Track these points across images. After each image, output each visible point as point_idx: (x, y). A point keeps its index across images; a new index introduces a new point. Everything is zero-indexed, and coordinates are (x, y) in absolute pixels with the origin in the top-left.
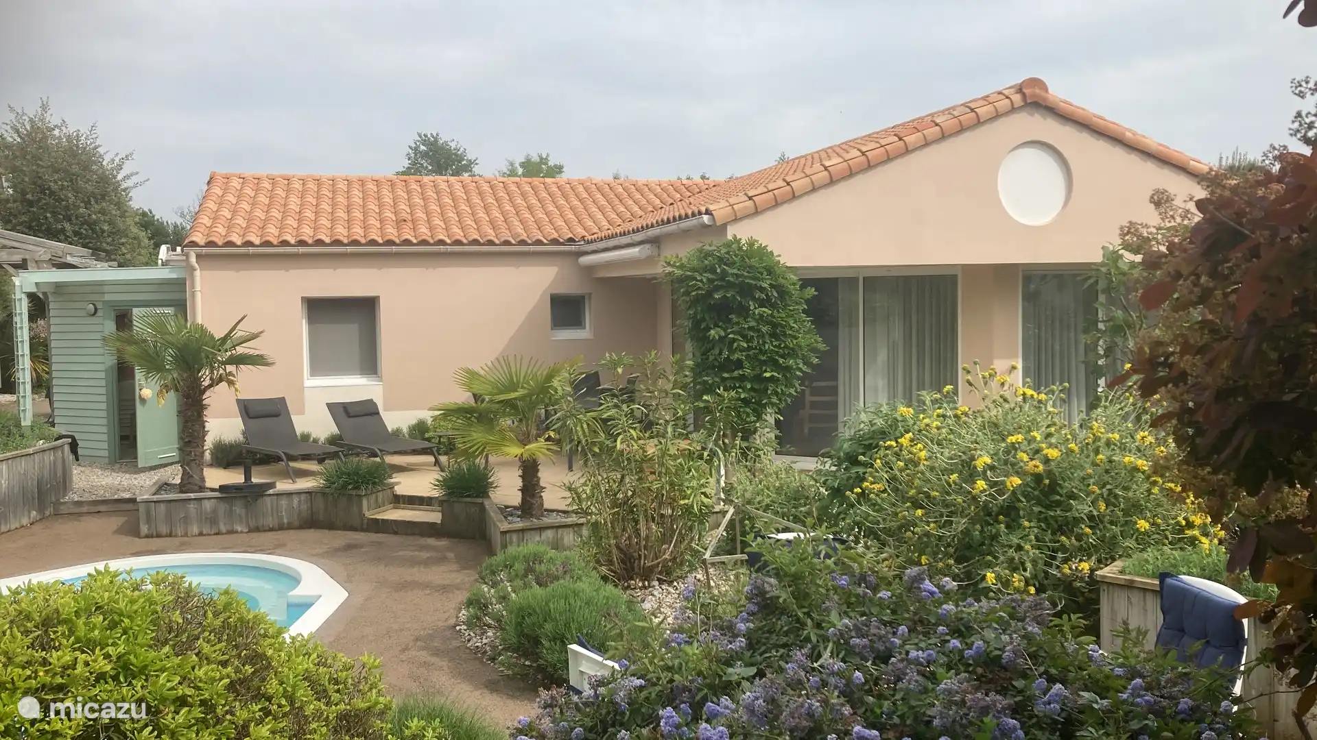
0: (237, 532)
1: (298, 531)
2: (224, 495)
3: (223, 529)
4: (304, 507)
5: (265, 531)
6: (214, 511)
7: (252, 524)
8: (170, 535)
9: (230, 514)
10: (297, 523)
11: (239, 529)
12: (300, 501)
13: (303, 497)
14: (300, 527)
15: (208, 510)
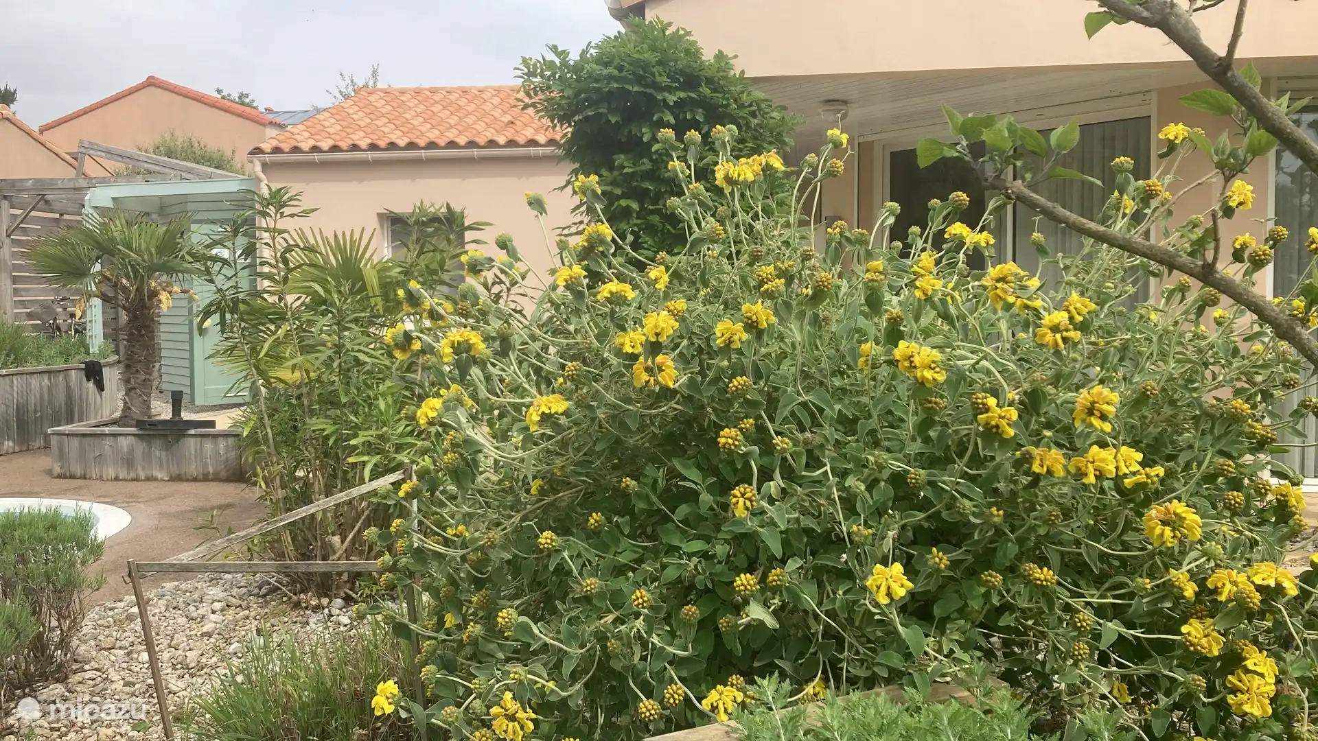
0: (156, 479)
1: (226, 484)
2: (141, 432)
3: (142, 475)
4: (232, 454)
5: (187, 480)
6: (131, 451)
7: (175, 470)
8: (84, 477)
9: (147, 457)
10: (223, 474)
11: (160, 476)
12: (227, 446)
13: (231, 441)
14: (228, 480)
15: (125, 449)
